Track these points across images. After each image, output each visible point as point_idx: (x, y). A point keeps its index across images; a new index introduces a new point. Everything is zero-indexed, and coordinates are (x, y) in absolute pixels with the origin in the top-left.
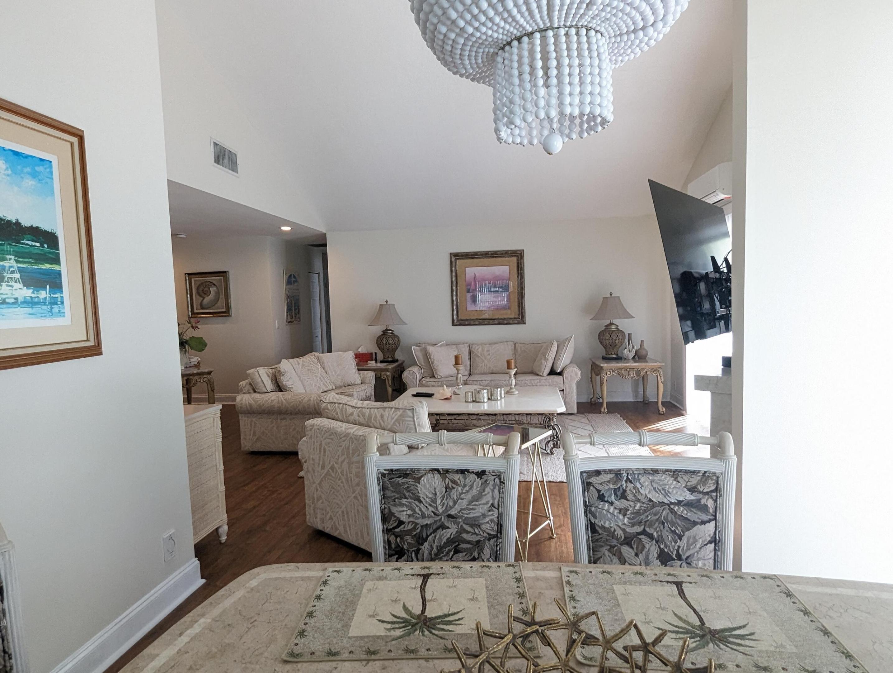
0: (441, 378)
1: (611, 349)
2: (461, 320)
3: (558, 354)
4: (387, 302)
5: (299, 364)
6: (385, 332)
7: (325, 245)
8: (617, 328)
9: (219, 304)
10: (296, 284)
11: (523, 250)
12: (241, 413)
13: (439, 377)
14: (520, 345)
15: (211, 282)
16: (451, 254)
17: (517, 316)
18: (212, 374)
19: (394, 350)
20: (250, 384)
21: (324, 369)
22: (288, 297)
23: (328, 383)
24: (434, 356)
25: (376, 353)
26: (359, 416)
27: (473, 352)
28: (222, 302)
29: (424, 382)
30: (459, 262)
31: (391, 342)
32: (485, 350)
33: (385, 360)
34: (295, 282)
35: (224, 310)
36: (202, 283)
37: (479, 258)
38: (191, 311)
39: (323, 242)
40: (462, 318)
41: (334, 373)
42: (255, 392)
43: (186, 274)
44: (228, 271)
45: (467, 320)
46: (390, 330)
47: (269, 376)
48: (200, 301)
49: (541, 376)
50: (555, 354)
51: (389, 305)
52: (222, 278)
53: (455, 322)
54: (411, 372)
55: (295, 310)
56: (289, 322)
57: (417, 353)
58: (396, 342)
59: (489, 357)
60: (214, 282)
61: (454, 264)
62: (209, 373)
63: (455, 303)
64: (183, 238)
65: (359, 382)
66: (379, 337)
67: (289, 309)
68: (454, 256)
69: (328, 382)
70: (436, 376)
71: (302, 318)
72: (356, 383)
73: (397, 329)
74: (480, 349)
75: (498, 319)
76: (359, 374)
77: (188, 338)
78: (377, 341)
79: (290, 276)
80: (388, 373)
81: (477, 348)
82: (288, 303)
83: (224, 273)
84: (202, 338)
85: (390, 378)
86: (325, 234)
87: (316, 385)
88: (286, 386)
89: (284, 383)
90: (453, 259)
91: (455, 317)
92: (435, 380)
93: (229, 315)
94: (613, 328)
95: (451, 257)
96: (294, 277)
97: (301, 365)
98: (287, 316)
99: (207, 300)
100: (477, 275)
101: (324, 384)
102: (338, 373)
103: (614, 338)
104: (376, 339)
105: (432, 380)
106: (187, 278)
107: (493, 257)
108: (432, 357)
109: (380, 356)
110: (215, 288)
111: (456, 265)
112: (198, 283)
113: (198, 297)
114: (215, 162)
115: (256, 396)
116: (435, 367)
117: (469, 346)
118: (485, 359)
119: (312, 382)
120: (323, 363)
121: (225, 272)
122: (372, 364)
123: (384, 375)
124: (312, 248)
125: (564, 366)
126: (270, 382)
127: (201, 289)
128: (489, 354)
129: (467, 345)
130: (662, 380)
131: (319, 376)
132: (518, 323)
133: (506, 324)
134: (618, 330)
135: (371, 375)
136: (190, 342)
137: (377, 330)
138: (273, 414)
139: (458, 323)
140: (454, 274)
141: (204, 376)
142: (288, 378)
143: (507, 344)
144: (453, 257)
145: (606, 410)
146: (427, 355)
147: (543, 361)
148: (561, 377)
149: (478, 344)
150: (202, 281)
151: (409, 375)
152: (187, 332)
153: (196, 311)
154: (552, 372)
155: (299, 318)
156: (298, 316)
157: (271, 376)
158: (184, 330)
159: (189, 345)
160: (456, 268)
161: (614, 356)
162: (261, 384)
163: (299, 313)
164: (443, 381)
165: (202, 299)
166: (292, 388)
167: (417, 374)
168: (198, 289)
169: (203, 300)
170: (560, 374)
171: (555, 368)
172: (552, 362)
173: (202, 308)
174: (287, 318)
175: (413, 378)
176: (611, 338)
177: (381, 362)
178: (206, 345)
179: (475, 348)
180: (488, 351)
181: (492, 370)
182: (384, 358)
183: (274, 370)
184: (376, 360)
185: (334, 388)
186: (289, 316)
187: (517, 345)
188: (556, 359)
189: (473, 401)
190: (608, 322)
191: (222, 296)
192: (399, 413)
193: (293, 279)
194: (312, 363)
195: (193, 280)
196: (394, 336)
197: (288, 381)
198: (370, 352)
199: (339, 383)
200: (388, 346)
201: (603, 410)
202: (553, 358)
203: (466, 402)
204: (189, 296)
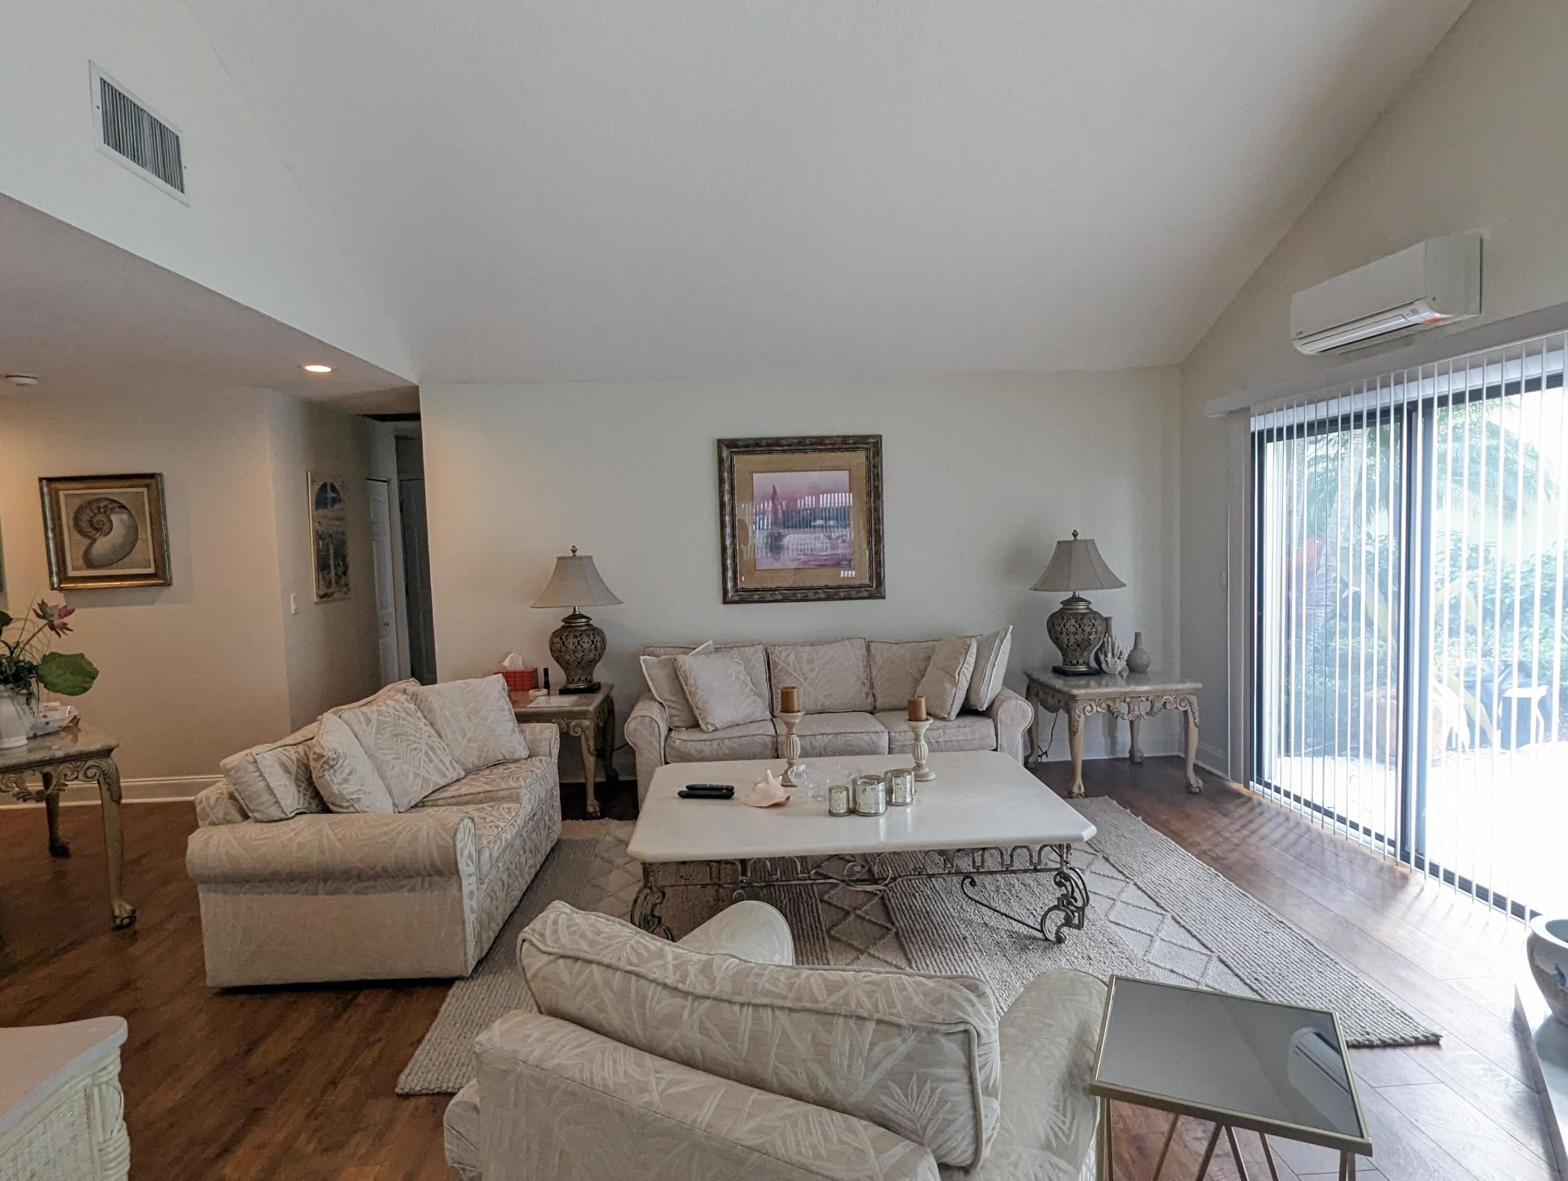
0: (716, 730)
1: (1078, 654)
2: (744, 590)
3: (980, 669)
4: (574, 551)
5: (369, 721)
6: (571, 622)
7: (416, 417)
8: (1088, 608)
9: (136, 555)
10: (337, 506)
11: (881, 436)
12: (202, 882)
13: (711, 729)
14: (879, 645)
15: (113, 501)
16: (719, 441)
17: (867, 582)
18: (113, 755)
19: (593, 662)
20: (232, 797)
21: (432, 725)
22: (319, 536)
23: (448, 764)
24: (695, 679)
25: (546, 671)
26: (704, 1030)
27: (776, 664)
28: (145, 549)
29: (678, 742)
30: (741, 462)
31: (586, 646)
32: (804, 660)
33: (572, 686)
34: (335, 501)
35: (151, 570)
36: (90, 503)
37: (784, 451)
38: (58, 574)
39: (407, 409)
40: (746, 586)
41: (459, 736)
42: (246, 817)
43: (41, 479)
44: (160, 475)
45: (757, 590)
46: (582, 616)
47: (287, 771)
48: (83, 549)
49: (943, 719)
50: (971, 669)
51: (581, 558)
52: (145, 490)
53: (730, 595)
54: (647, 719)
55: (336, 566)
56: (321, 597)
57: (653, 672)
58: (599, 645)
59: (813, 675)
60: (124, 502)
61: (727, 464)
62: (107, 752)
63: (729, 551)
64: (30, 385)
65: (525, 753)
66: (557, 634)
67: (323, 566)
68: (728, 446)
69: (447, 760)
70: (703, 726)
71: (352, 586)
72: (517, 756)
73: (598, 615)
74: (792, 657)
75: (827, 587)
76: (522, 732)
77: (36, 660)
78: (552, 643)
79: (325, 485)
80: (586, 723)
81: (784, 654)
82: (318, 551)
83: (150, 479)
84: (82, 656)
85: (591, 734)
86: (417, 388)
87: (416, 775)
88: (343, 798)
89: (335, 789)
90: (725, 453)
91: (730, 585)
92: (704, 737)
93: (168, 584)
94: (1081, 607)
95: (719, 447)
96: (334, 489)
97: (374, 722)
98: (318, 581)
99: (103, 545)
100: (778, 490)
101: (438, 769)
102: (469, 735)
103: (1088, 629)
104: (548, 639)
105: (695, 735)
106: (45, 490)
107: (814, 450)
108: (691, 681)
109: (558, 675)
110: (125, 516)
111: (732, 466)
112: (76, 503)
113: (77, 537)
114: (107, 141)
115: (250, 830)
116: (700, 705)
117: (766, 651)
118: (805, 679)
119: (406, 767)
120: (430, 711)
121: (152, 476)
122: (541, 700)
123: (575, 727)
124: (374, 422)
125: (994, 696)
126: (292, 787)
127: (85, 518)
128: (813, 669)
129: (760, 648)
130: (1197, 720)
131: (425, 748)
132: (871, 597)
133: (845, 599)
134: (1092, 612)
135: (549, 734)
136: (44, 671)
137: (553, 618)
138: (305, 880)
139: (736, 598)
140: (727, 487)
141: (90, 763)
142: (347, 771)
143: (852, 645)
144: (724, 449)
145: (1083, 790)
146: (677, 678)
147: (948, 686)
148: (989, 722)
149: (786, 645)
150: (88, 498)
151: (639, 728)
152: (33, 642)
153: (71, 573)
154: (968, 710)
155: (347, 585)
156: (343, 581)
157: (293, 769)
158: (25, 637)
159: (40, 679)
160: (731, 472)
161: (1083, 668)
162: (266, 797)
163: (345, 573)
164: (722, 739)
165: (87, 541)
166: (359, 800)
167: (661, 725)
168: (76, 519)
169: (90, 546)
170: (988, 713)
171: (973, 700)
172: (966, 685)
173: (89, 564)
174: (318, 587)
175: (652, 734)
176: (1080, 630)
177: (564, 692)
178: (92, 675)
179: (779, 656)
180: (810, 662)
181: (822, 705)
182: (568, 682)
183: (301, 748)
184: (547, 685)
185: (463, 774)
186: (322, 582)
187: (873, 646)
188: (975, 680)
189: (852, 811)
190: (1069, 595)
191: (146, 534)
192: (903, 1046)
193: (331, 494)
194: (404, 715)
195: (61, 494)
196: (595, 631)
197: (345, 781)
198: (531, 665)
199: (472, 760)
200: (579, 655)
201: (1076, 790)
202: (969, 679)
203: (831, 814)
204: (50, 535)
